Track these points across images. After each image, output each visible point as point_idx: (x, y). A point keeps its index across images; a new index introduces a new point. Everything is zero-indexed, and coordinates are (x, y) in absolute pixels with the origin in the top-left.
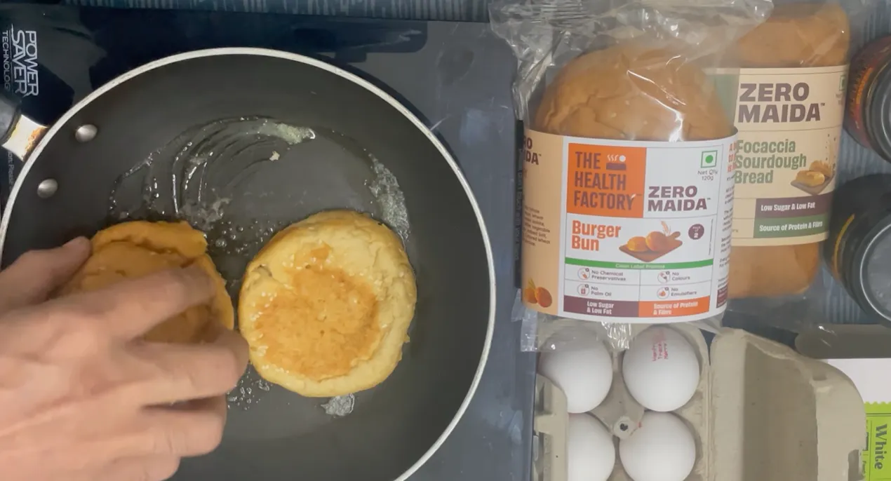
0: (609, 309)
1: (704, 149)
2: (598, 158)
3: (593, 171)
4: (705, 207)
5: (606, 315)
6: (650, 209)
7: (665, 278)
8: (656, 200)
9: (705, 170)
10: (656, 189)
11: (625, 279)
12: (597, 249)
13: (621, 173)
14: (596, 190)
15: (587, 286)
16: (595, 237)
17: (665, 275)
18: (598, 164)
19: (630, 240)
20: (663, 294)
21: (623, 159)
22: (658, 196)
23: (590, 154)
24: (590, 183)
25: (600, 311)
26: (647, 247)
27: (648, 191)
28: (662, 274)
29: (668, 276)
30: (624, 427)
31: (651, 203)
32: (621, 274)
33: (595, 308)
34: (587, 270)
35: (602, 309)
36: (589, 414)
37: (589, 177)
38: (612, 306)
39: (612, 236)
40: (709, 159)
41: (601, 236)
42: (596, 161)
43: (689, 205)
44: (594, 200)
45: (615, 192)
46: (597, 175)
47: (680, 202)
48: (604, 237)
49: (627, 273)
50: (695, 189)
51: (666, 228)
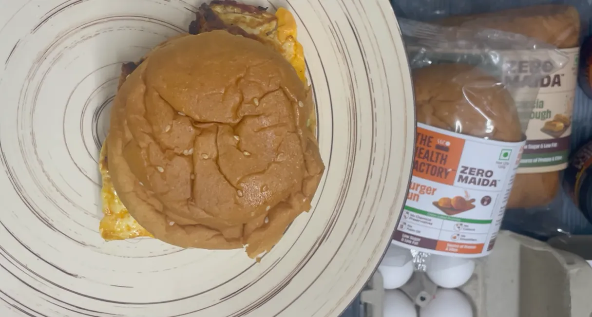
0: (416, 241)
1: (504, 148)
2: (431, 140)
3: (426, 148)
4: (495, 185)
5: (413, 245)
6: (459, 181)
7: (459, 227)
8: (464, 176)
9: (501, 161)
10: (466, 168)
11: (431, 224)
12: (417, 200)
13: (445, 153)
14: (425, 161)
15: (405, 224)
16: (417, 192)
17: (459, 226)
18: (430, 144)
19: (441, 199)
20: (455, 238)
21: (448, 144)
22: (466, 173)
23: (426, 136)
24: (422, 156)
25: (410, 242)
26: (451, 205)
27: (460, 169)
28: (457, 225)
29: (461, 226)
30: (423, 299)
31: (461, 177)
32: (430, 220)
33: (407, 239)
34: (408, 213)
35: (412, 240)
36: (399, 290)
37: (422, 151)
38: (419, 240)
39: (429, 194)
40: (506, 155)
41: (422, 192)
42: (430, 142)
43: (486, 182)
44: (423, 168)
45: (438, 165)
46: (428, 152)
47: (480, 180)
48: (424, 193)
49: (434, 220)
50: (492, 172)
51: (467, 195)
